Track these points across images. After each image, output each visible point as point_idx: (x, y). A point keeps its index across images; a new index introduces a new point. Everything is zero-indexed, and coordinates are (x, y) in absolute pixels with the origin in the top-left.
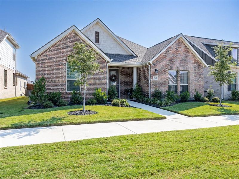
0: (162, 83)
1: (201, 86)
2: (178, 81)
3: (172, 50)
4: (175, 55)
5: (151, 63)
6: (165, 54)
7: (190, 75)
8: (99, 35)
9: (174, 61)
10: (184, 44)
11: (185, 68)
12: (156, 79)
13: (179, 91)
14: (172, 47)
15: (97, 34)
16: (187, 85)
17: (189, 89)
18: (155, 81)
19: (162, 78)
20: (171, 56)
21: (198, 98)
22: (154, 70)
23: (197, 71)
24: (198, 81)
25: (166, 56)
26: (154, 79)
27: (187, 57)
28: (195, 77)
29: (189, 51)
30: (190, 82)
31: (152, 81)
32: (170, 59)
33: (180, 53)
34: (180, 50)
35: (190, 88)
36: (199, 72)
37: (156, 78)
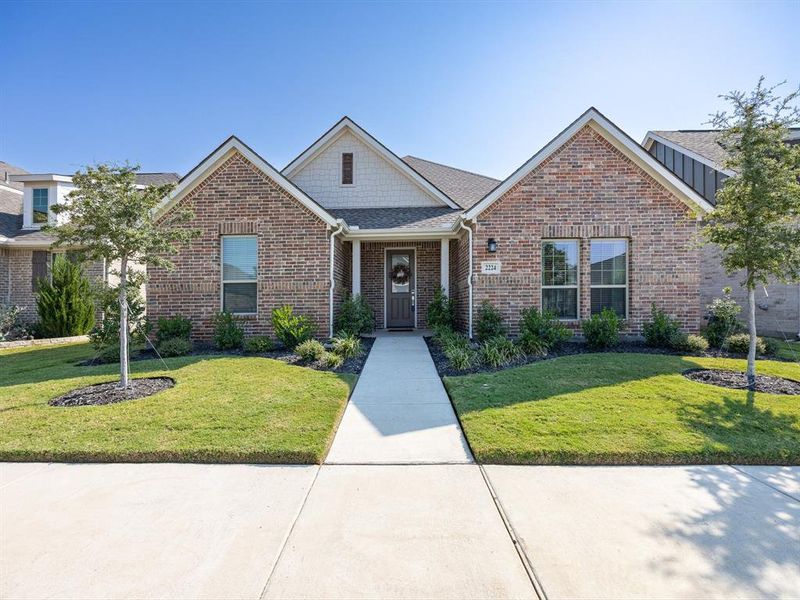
0: (515, 285)
1: (683, 291)
2: (582, 274)
3: (555, 170)
4: (570, 185)
5: (474, 221)
6: (526, 188)
7: (633, 250)
8: (351, 163)
9: (566, 206)
10: (609, 145)
11: (612, 226)
12: (493, 272)
13: (585, 310)
14: (557, 159)
15: (348, 159)
16: (624, 289)
17: (631, 302)
18: (490, 279)
19: (515, 267)
20: (554, 192)
21: (660, 338)
22: (484, 242)
23: (669, 235)
24: (670, 270)
25: (531, 194)
26: (484, 271)
27: (621, 188)
28: (656, 259)
29: (632, 166)
30: (635, 277)
31: (476, 280)
32: (550, 203)
33: (589, 177)
34: (591, 166)
35: (636, 299)
36: (674, 237)
37: (492, 267)
